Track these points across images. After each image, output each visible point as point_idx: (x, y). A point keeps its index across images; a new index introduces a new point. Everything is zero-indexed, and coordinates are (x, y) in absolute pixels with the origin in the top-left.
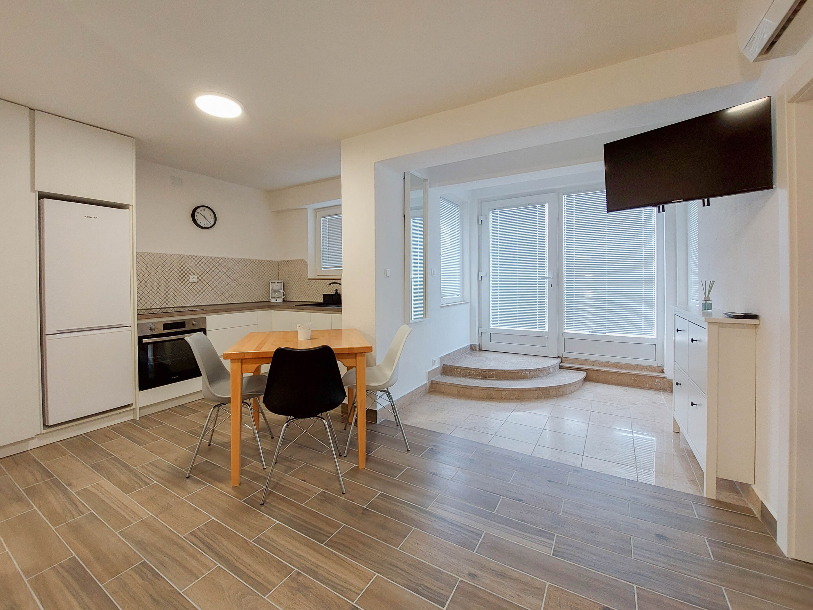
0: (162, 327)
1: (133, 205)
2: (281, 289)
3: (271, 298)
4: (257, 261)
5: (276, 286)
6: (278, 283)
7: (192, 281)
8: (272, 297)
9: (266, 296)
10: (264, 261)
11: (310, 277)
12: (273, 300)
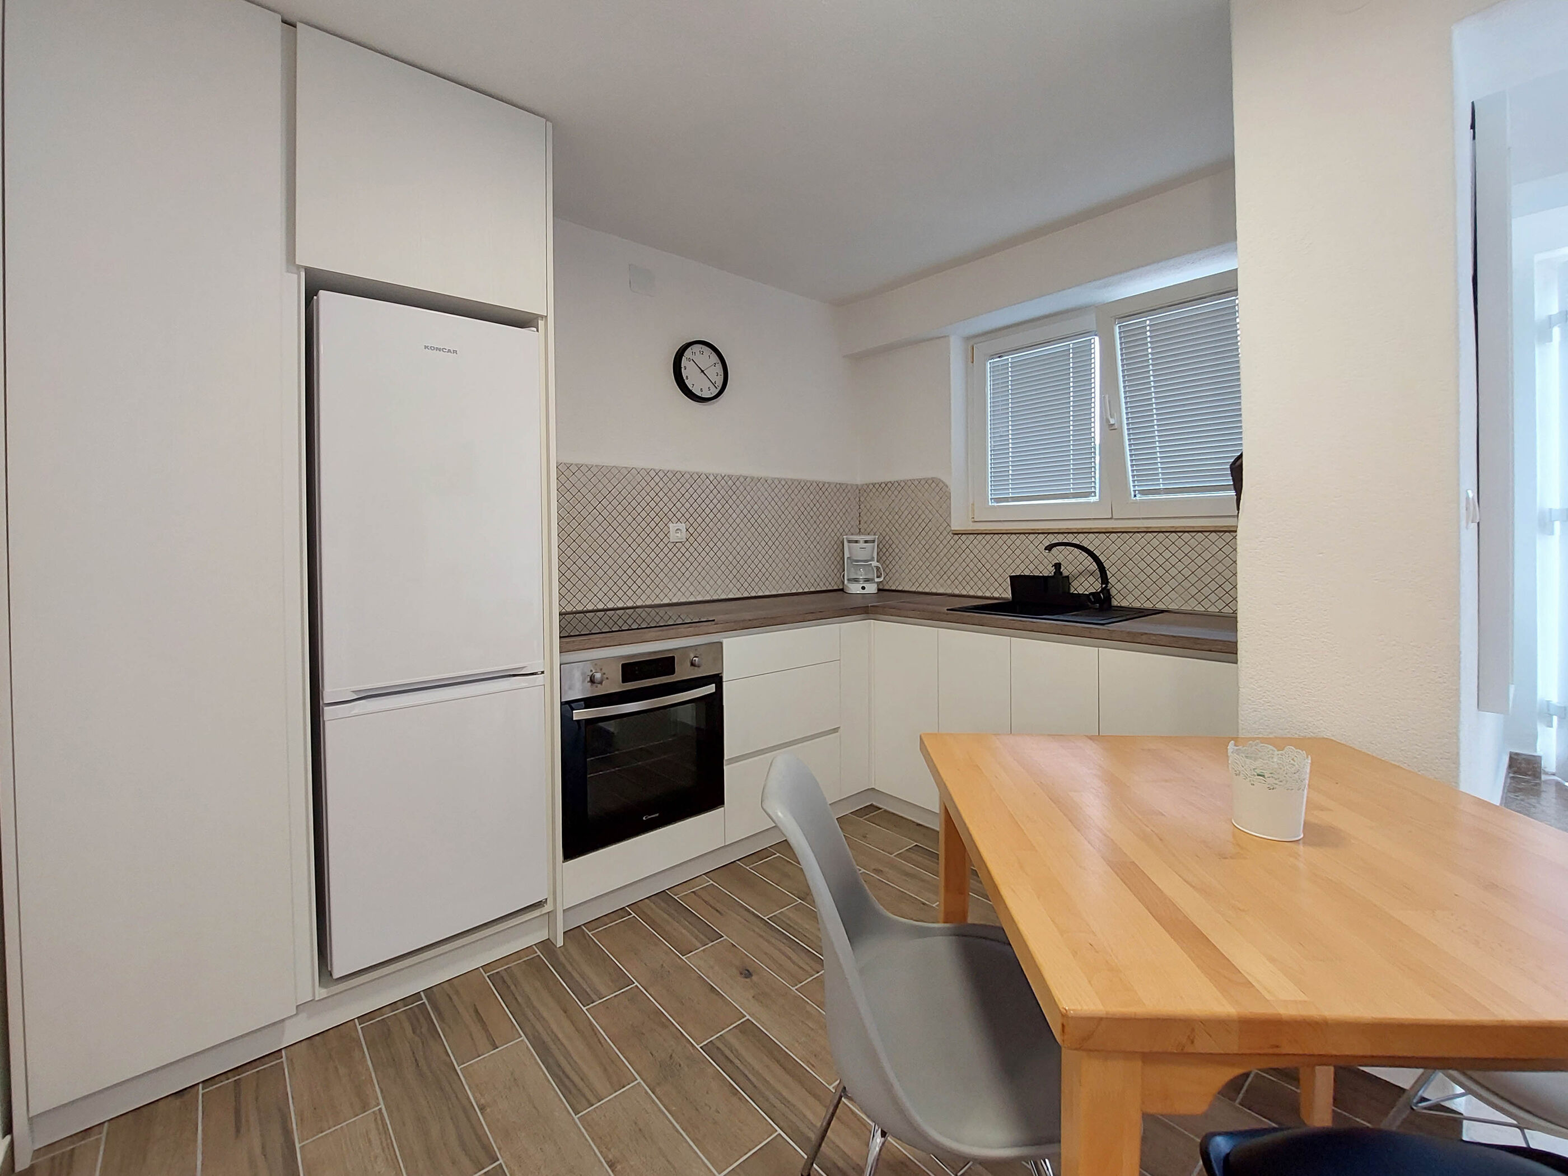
0: (619, 675)
1: (547, 316)
2: (872, 559)
3: (846, 582)
4: (815, 484)
5: (861, 550)
6: (866, 542)
7: (674, 536)
8: (848, 580)
9: (833, 575)
10: (829, 484)
11: (956, 526)
12: (854, 588)
